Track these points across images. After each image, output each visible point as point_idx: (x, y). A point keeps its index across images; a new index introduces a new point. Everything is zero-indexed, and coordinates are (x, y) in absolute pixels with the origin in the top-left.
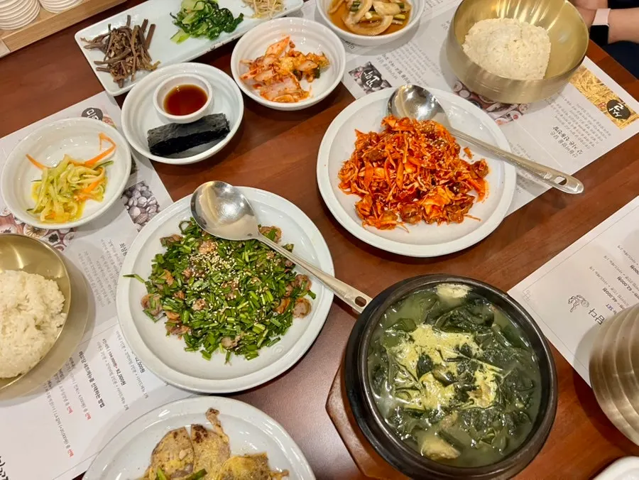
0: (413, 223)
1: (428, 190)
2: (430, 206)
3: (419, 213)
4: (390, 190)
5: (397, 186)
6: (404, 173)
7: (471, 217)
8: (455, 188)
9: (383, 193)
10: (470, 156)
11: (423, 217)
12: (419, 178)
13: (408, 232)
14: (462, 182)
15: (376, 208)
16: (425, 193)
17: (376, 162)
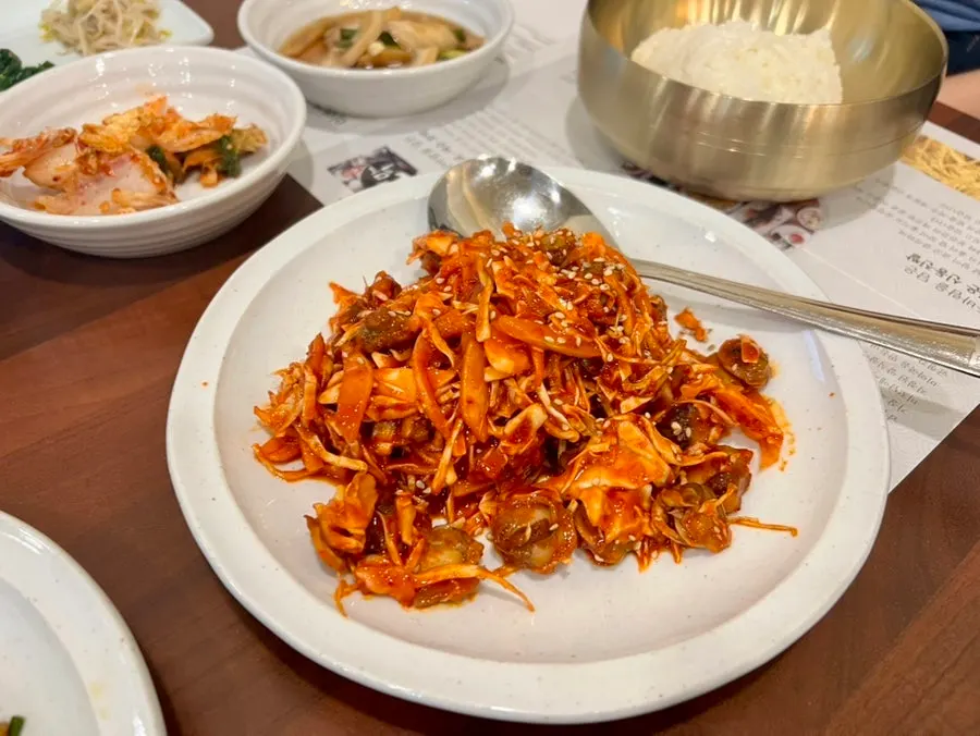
0: (543, 570)
1: (585, 439)
2: (600, 494)
3: (563, 525)
4: (444, 444)
5: (466, 427)
6: (488, 377)
7: (753, 523)
8: (676, 426)
9: (421, 462)
10: (698, 333)
11: (580, 540)
12: (544, 394)
13: (531, 608)
14: (697, 403)
15: (395, 519)
16: (573, 448)
17: (384, 350)
